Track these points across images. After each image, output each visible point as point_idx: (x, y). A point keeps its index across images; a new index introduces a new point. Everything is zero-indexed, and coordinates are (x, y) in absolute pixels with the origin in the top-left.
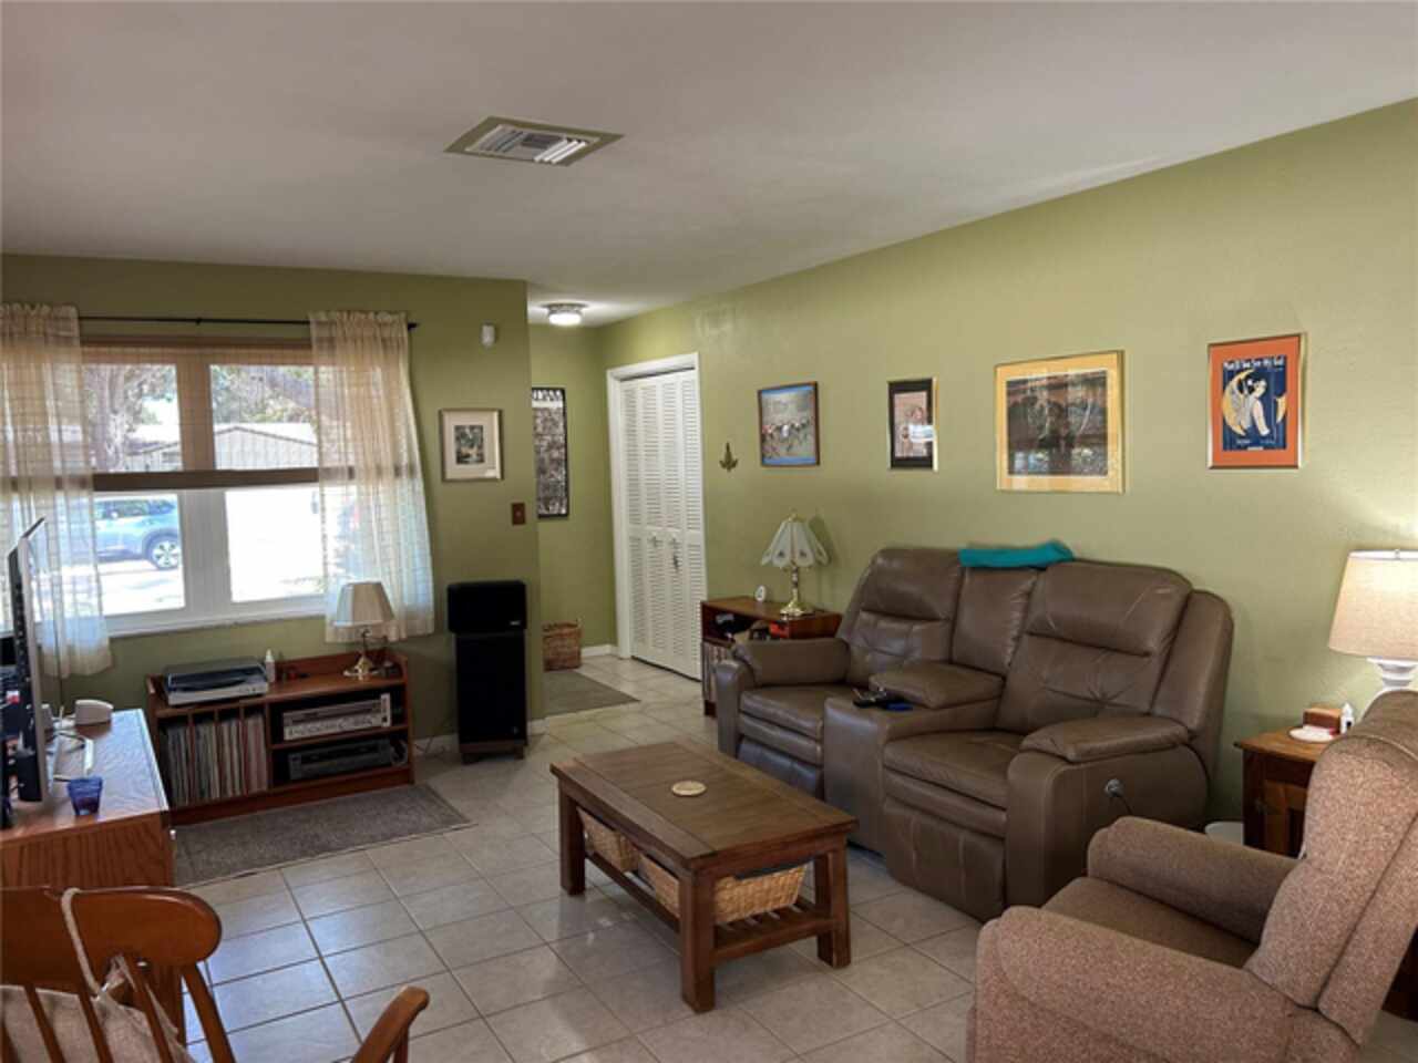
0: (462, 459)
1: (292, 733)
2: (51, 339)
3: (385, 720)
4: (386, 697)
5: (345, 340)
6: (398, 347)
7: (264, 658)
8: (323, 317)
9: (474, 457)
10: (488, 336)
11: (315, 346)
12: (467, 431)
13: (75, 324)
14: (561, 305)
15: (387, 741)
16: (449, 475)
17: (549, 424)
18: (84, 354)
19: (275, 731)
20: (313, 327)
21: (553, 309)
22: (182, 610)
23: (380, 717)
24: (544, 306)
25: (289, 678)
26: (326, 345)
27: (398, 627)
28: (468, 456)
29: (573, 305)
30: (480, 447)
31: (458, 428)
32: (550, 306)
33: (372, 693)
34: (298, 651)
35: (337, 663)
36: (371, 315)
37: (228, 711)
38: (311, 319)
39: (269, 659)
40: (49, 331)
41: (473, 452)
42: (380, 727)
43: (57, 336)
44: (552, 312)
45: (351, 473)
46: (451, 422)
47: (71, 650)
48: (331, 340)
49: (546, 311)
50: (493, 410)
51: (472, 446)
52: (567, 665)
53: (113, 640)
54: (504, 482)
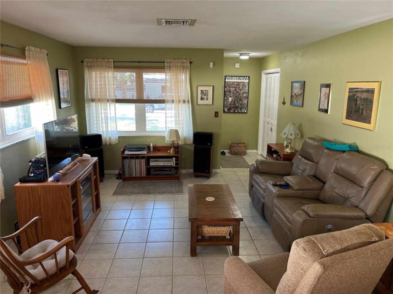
0: (202, 99)
1: (152, 164)
2: (107, 67)
3: (173, 164)
4: (174, 158)
5: (173, 67)
6: (187, 68)
7: (150, 145)
8: (168, 61)
9: (205, 99)
10: (211, 65)
11: (166, 68)
12: (204, 91)
13: (112, 63)
14: (243, 53)
15: (174, 169)
16: (199, 103)
17: (244, 86)
18: (114, 70)
19: (148, 163)
20: (166, 63)
21: (241, 54)
22: (135, 131)
23: (172, 163)
24: (239, 54)
25: (156, 150)
26: (168, 68)
27: (182, 141)
28: (204, 98)
29: (246, 54)
30: (207, 96)
31: (201, 91)
32: (240, 54)
33: (171, 157)
34: (159, 144)
35: (167, 148)
36: (180, 60)
37: (137, 157)
38: (166, 61)
39: (151, 145)
40: (107, 65)
41: (205, 97)
42: (172, 166)
43: (109, 66)
44: (240, 56)
45: (173, 101)
46: (200, 89)
47: (110, 138)
48: (170, 67)
49: (239, 55)
50: (211, 86)
51: (205, 96)
52: (241, 154)
53: (119, 137)
54: (213, 106)
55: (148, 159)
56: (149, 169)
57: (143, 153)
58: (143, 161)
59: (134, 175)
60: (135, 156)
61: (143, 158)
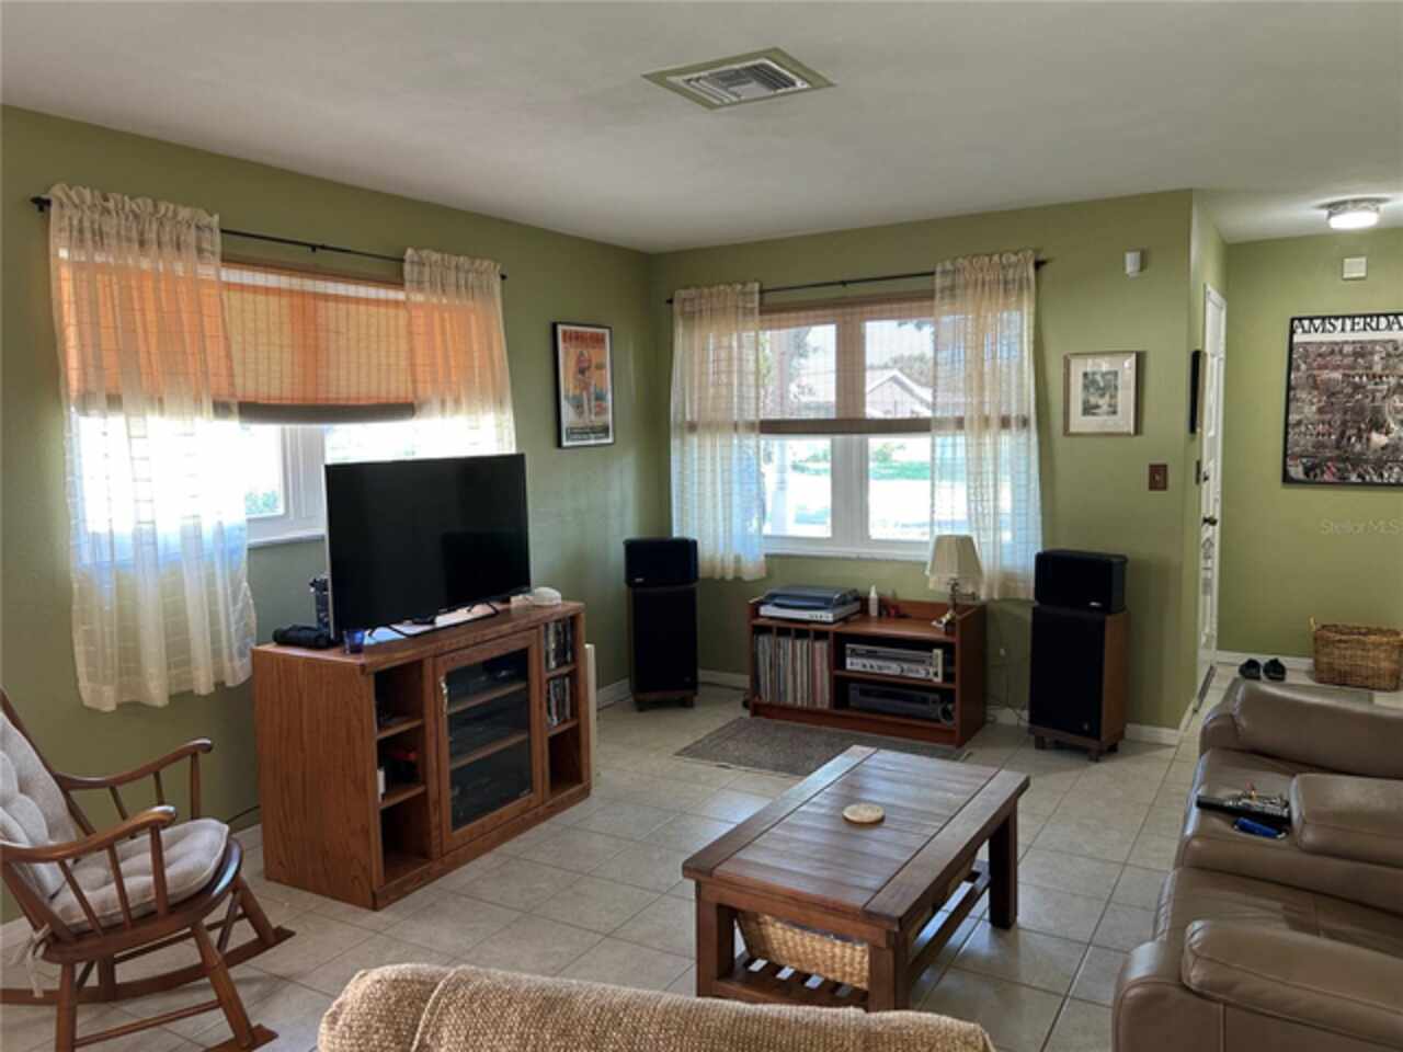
0: (1089, 409)
1: (854, 664)
2: (740, 311)
3: (936, 674)
4: (938, 652)
5: (966, 286)
6: (1021, 288)
7: (869, 593)
8: (949, 266)
9: (1105, 408)
10: (1131, 262)
11: (938, 296)
12: (1098, 378)
13: (757, 297)
14: (1344, 203)
15: (937, 697)
16: (1073, 429)
18: (762, 321)
19: (838, 660)
20: (938, 276)
21: (1335, 208)
22: (828, 539)
23: (930, 669)
24: (1322, 207)
25: (889, 615)
26: (947, 292)
28: (1097, 407)
30: (1113, 397)
31: (1085, 375)
32: (1330, 206)
34: (908, 593)
35: (928, 611)
36: (996, 258)
38: (939, 269)
39: (873, 595)
40: (740, 304)
41: (1104, 402)
42: (930, 681)
43: (744, 308)
44: (1330, 215)
45: (960, 423)
46: (1079, 368)
48: (952, 288)
49: (1325, 213)
50: (1127, 353)
51: (1102, 396)
53: (767, 556)
54: (1137, 438)
55: (839, 645)
56: (842, 685)
57: (819, 619)
58: (821, 648)
59: (790, 700)
60: (793, 626)
61: (820, 635)
